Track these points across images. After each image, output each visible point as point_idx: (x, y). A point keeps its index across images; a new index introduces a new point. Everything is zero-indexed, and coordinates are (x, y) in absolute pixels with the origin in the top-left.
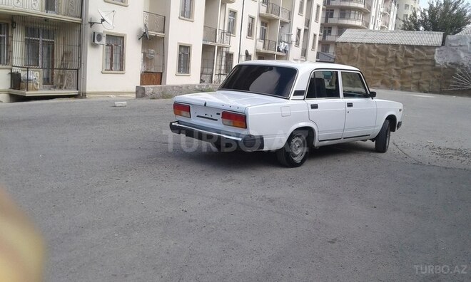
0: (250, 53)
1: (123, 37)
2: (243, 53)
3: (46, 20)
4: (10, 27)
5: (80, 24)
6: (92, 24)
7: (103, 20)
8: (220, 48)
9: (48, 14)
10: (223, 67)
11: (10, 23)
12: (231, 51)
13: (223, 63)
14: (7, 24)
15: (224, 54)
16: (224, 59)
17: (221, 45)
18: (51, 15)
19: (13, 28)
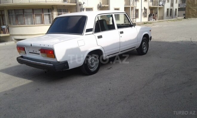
0: (146, 8)
1: (92, 9)
2: (143, 8)
3: (64, 5)
4: (52, 9)
5: (76, 5)
6: (80, 5)
7: (84, 3)
8: (132, 8)
9: (64, 3)
10: (134, 16)
11: (52, 8)
12: (137, 8)
13: (134, 14)
14: (51, 9)
15: (134, 10)
16: (134, 12)
17: (133, 6)
18: (66, 4)
19: (53, 10)
